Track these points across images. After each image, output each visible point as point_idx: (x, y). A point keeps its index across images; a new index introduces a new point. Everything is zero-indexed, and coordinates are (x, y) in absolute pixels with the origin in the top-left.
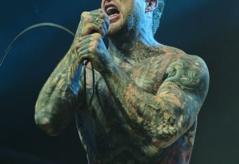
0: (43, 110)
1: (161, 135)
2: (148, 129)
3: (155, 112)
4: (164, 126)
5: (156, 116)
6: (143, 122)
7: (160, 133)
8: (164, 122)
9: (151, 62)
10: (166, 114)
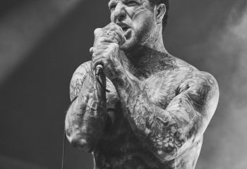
0: (78, 132)
1: (166, 148)
2: (154, 140)
3: (162, 125)
4: (170, 140)
5: (164, 129)
6: (150, 134)
7: (166, 145)
8: (170, 135)
9: (166, 75)
10: (173, 128)
